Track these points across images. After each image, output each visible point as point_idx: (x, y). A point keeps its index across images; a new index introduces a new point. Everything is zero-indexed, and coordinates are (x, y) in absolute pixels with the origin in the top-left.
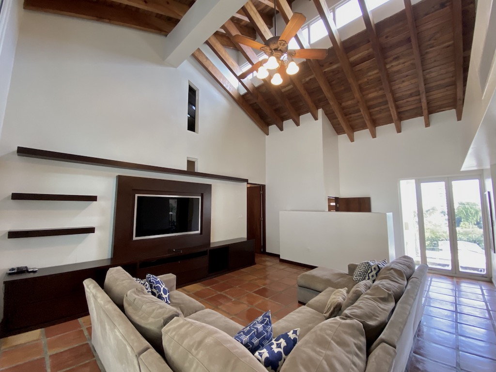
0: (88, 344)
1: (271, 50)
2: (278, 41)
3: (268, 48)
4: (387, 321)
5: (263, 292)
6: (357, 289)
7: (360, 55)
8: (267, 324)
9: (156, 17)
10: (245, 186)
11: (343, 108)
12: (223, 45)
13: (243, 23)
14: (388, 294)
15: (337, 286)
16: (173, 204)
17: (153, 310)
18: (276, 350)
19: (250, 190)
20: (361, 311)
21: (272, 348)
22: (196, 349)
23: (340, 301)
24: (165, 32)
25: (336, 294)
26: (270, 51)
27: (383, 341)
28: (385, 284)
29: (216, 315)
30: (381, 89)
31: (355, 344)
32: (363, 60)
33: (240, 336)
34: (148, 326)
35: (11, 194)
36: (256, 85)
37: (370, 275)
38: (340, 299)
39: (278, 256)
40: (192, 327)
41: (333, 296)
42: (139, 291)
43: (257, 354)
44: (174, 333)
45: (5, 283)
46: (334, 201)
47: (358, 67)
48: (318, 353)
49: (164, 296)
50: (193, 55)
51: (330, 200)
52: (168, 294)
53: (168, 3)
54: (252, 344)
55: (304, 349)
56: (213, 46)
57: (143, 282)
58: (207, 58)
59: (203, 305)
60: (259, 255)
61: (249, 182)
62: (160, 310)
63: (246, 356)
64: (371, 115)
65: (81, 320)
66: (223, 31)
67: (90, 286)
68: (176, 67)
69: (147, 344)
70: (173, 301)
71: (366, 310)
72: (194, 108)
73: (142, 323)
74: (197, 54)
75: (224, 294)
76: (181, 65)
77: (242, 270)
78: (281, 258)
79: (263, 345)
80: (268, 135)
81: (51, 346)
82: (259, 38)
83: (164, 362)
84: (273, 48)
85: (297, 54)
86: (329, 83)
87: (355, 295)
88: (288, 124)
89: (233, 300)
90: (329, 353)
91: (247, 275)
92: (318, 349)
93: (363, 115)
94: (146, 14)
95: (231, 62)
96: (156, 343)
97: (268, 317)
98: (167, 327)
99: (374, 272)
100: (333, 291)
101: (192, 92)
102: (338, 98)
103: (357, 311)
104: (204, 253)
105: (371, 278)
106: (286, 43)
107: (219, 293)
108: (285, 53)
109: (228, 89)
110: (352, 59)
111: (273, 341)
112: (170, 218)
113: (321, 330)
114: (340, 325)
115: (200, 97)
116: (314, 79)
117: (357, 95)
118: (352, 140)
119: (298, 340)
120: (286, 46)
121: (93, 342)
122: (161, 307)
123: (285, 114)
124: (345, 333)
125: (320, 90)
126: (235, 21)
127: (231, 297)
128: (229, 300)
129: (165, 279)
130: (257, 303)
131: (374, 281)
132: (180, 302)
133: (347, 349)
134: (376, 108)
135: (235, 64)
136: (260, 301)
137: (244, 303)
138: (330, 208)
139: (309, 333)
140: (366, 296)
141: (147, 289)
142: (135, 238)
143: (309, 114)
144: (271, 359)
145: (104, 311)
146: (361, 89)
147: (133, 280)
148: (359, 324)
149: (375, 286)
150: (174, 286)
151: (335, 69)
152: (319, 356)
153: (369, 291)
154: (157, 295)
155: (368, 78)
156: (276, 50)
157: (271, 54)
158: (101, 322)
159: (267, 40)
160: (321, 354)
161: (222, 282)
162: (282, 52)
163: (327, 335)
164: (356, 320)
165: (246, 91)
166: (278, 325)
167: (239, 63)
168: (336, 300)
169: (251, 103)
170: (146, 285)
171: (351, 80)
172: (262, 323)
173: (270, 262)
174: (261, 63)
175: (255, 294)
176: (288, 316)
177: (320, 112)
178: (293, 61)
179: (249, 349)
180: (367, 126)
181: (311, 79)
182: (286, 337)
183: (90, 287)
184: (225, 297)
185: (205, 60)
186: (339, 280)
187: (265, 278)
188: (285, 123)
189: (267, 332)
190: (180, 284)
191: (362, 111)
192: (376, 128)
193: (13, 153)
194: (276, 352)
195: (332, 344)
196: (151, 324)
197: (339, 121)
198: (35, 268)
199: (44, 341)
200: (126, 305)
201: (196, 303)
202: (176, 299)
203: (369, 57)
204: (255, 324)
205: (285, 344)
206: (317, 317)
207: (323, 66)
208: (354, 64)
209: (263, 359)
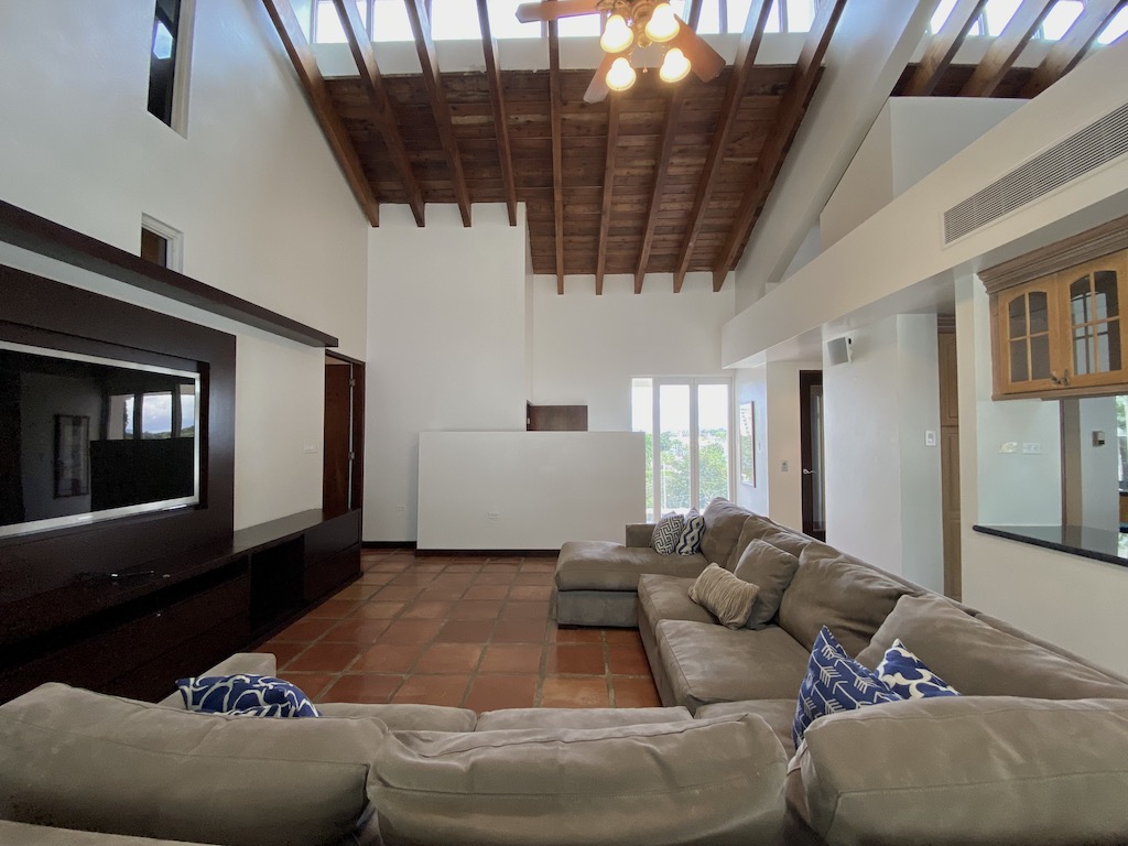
7: (637, 115)
10: (318, 357)
11: (565, 218)
36: (384, 71)
47: (625, 140)
78: (419, 547)
80: (376, 225)
110: (623, 117)
123: (442, 185)
151: (586, 123)
155: (631, 171)
177: (522, 209)
181: (529, 122)
197: (553, 243)
203: (647, 128)
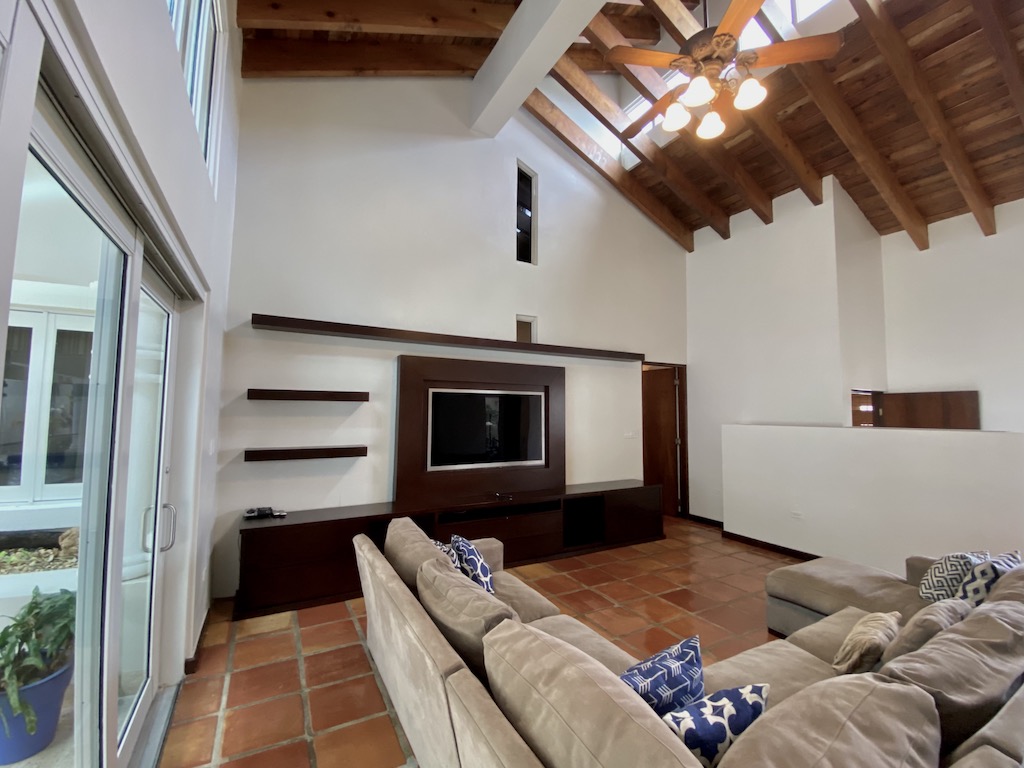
0: (361, 645)
1: (695, 61)
2: (711, 39)
3: (688, 60)
4: (1004, 697)
5: (682, 598)
6: (928, 617)
7: (939, 26)
8: (690, 662)
9: (453, 43)
10: (637, 368)
11: (895, 167)
12: (586, 70)
13: (629, 11)
14: (1015, 635)
15: (872, 606)
16: (493, 406)
17: (467, 602)
18: (712, 719)
19: (647, 377)
20: (934, 668)
21: (702, 714)
22: (546, 684)
23: (878, 641)
24: (472, 69)
25: (869, 623)
26: (694, 65)
27: (986, 741)
28: (1010, 613)
29: (584, 630)
30: (1005, 106)
31: (910, 739)
32: (949, 38)
33: (634, 675)
34: (459, 629)
35: (246, 391)
36: (662, 144)
37: (969, 588)
38: (878, 636)
39: (719, 525)
40: (538, 642)
41: (858, 628)
42: (441, 564)
43: (668, 717)
44: (504, 648)
45: (241, 531)
46: (870, 401)
47: (935, 59)
48: (813, 742)
49: (483, 579)
50: (527, 107)
51: (857, 399)
52: (490, 576)
53: (474, 10)
54: (659, 697)
55: (779, 729)
56: (565, 77)
57: (447, 549)
58: (553, 106)
59: (555, 607)
60: (672, 518)
61: (647, 360)
62: (478, 603)
63: (645, 716)
64: (978, 175)
65: (350, 604)
66: (585, 40)
67: (363, 546)
68: (491, 136)
69: (458, 659)
70: (499, 590)
71: (948, 667)
72: (528, 213)
73: (449, 621)
74: (532, 103)
75: (598, 592)
76: (501, 132)
77: (634, 547)
78: (725, 529)
79: (682, 705)
80: (691, 250)
81: (307, 641)
82: (666, 37)
83: (488, 695)
84: (699, 58)
85: (761, 59)
86: (853, 108)
87: (919, 630)
88: (744, 222)
89: (616, 605)
90: (839, 745)
91: (645, 558)
92: (813, 734)
93: (955, 178)
94: (436, 43)
95: (605, 103)
96: (473, 660)
97: (694, 648)
98: (492, 635)
99: (981, 582)
100: (860, 616)
101: (525, 181)
102: (879, 142)
103: (924, 668)
104: (554, 505)
105: (970, 594)
106: (732, 37)
107: (586, 587)
108: (730, 61)
109: (597, 162)
110: (915, 41)
111: (705, 699)
112: (488, 433)
113: (823, 695)
114: (873, 691)
115: (541, 192)
116: (811, 105)
117: (936, 129)
118: (923, 244)
119: (764, 708)
120: (731, 46)
121: (370, 644)
122: (480, 598)
123: (733, 198)
124: (885, 710)
125: (826, 129)
126: (612, 12)
127: (612, 601)
128: (607, 604)
129: (484, 547)
130: (668, 620)
131: (978, 603)
132: (513, 594)
133: (888, 745)
134: (993, 155)
135: (612, 105)
136: (677, 616)
137: (640, 616)
138: (859, 419)
139: (792, 698)
140: (951, 636)
141: (454, 563)
142: (430, 468)
143: (798, 192)
144: (700, 733)
145: (387, 592)
146: (946, 111)
147: (430, 543)
148: (924, 696)
149: (980, 614)
150: (499, 562)
151: (870, 71)
152: (816, 747)
153: (959, 625)
154: (471, 575)
155: (967, 81)
156: (707, 59)
157: (696, 72)
158: (383, 610)
159: (687, 38)
160: (819, 745)
161: (592, 567)
162: (723, 61)
163: (838, 708)
164: (916, 687)
165: (637, 161)
166: (717, 671)
167: (621, 101)
168: (867, 637)
169: (652, 183)
170: (452, 556)
171: (914, 94)
172: (679, 658)
173: (698, 537)
174: (672, 97)
175: (664, 601)
176: (740, 655)
177: (829, 183)
178: (750, 76)
179: (652, 705)
180: (965, 204)
181: (800, 107)
182: (734, 696)
183: (363, 548)
184: (599, 598)
185: (549, 110)
186: (880, 593)
187: (688, 569)
188: (735, 220)
189: (691, 679)
190: (511, 560)
191: (950, 168)
192: (997, 208)
193: (245, 324)
194: (711, 723)
195: (851, 729)
196: (464, 624)
197: (882, 200)
198: (283, 511)
199: (296, 631)
200: (420, 586)
201: (543, 601)
202: (504, 587)
203: (964, 29)
204: (664, 658)
205: (733, 711)
206: (816, 668)
207: (833, 70)
208: (920, 53)
209: (683, 733)
